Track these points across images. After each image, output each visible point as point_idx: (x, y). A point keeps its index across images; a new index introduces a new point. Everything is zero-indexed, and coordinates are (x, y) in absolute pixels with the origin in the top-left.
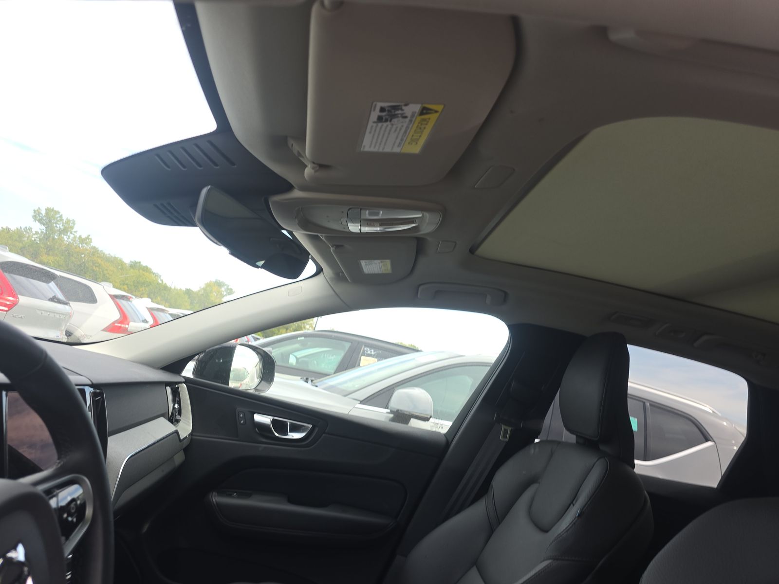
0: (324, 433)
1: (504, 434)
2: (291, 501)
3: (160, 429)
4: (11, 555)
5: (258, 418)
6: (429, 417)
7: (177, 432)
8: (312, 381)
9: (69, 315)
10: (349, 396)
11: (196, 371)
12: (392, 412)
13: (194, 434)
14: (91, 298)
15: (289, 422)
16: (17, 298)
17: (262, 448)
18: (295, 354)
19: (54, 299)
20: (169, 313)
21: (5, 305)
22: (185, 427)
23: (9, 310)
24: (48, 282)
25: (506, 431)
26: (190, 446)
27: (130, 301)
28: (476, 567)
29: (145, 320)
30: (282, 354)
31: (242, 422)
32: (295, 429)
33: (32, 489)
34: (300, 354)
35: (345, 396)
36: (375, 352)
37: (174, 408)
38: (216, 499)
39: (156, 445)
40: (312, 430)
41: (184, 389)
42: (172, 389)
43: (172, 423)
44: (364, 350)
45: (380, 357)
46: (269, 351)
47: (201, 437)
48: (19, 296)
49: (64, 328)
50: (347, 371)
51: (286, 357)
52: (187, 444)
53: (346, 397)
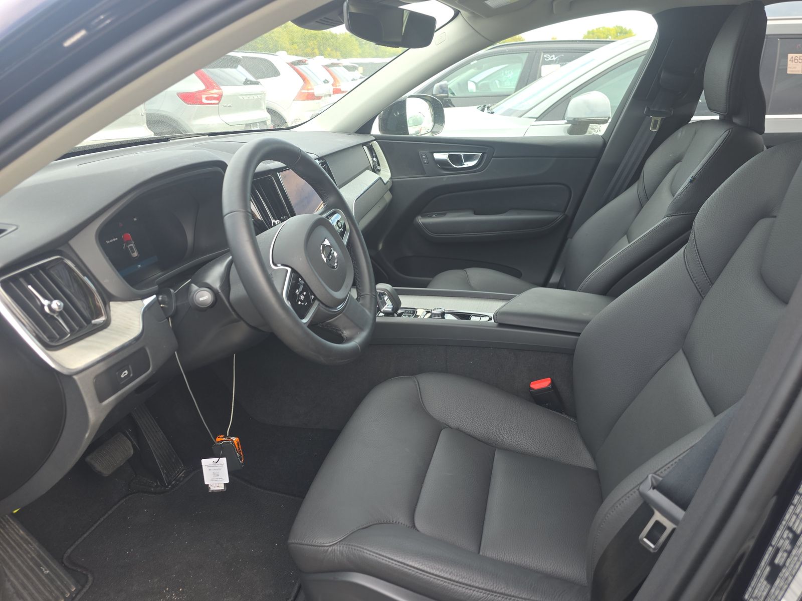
0: (493, 157)
1: (654, 125)
2: (476, 213)
3: (368, 179)
4: (325, 243)
5: (438, 156)
6: (607, 118)
7: (380, 178)
8: (488, 108)
9: (263, 94)
10: (524, 116)
11: (382, 128)
12: (569, 122)
13: (393, 177)
14: (275, 73)
15: (462, 154)
16: (220, 89)
17: (446, 179)
18: (472, 79)
19: (247, 82)
20: (343, 65)
21: (214, 99)
22: (386, 174)
23: (219, 102)
24: (236, 67)
25: (656, 121)
26: (393, 188)
27: (306, 64)
28: (627, 236)
29: (326, 80)
30: (459, 84)
31: (426, 162)
32: (468, 158)
33: (320, 216)
34: (477, 79)
35: (520, 117)
36: (557, 58)
37: (373, 161)
38: (421, 220)
39: (369, 189)
40: (482, 157)
41: (376, 146)
42: (368, 147)
43: (375, 173)
44: (544, 58)
45: (563, 61)
46: (445, 84)
47: (399, 179)
48: (221, 87)
49: (264, 107)
50: (527, 86)
51: (464, 85)
52: (391, 186)
53: (522, 118)
